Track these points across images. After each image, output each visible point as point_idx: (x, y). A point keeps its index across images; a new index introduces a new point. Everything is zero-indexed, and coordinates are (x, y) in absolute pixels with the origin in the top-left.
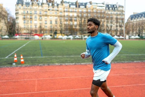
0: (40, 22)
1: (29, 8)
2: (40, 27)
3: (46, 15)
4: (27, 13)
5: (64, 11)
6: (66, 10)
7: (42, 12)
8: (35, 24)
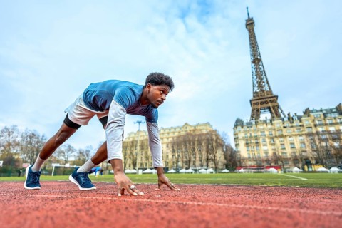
0: (273, 147)
1: (252, 129)
2: (275, 154)
3: (282, 136)
4: (251, 137)
5: (315, 126)
6: (317, 123)
7: (273, 132)
8: (266, 150)
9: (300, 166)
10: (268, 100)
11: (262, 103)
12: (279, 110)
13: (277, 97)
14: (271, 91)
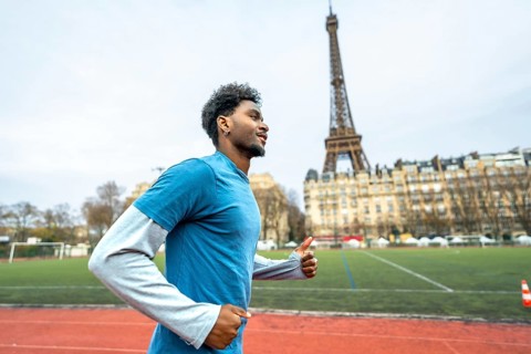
0: (354, 210)
1: (330, 184)
2: (356, 220)
3: (367, 196)
4: (327, 196)
5: (407, 183)
6: (410, 179)
7: (356, 190)
8: (345, 214)
9: (385, 235)
10: (349, 141)
11: (341, 145)
12: (362, 156)
13: (360, 137)
14: (353, 129)
